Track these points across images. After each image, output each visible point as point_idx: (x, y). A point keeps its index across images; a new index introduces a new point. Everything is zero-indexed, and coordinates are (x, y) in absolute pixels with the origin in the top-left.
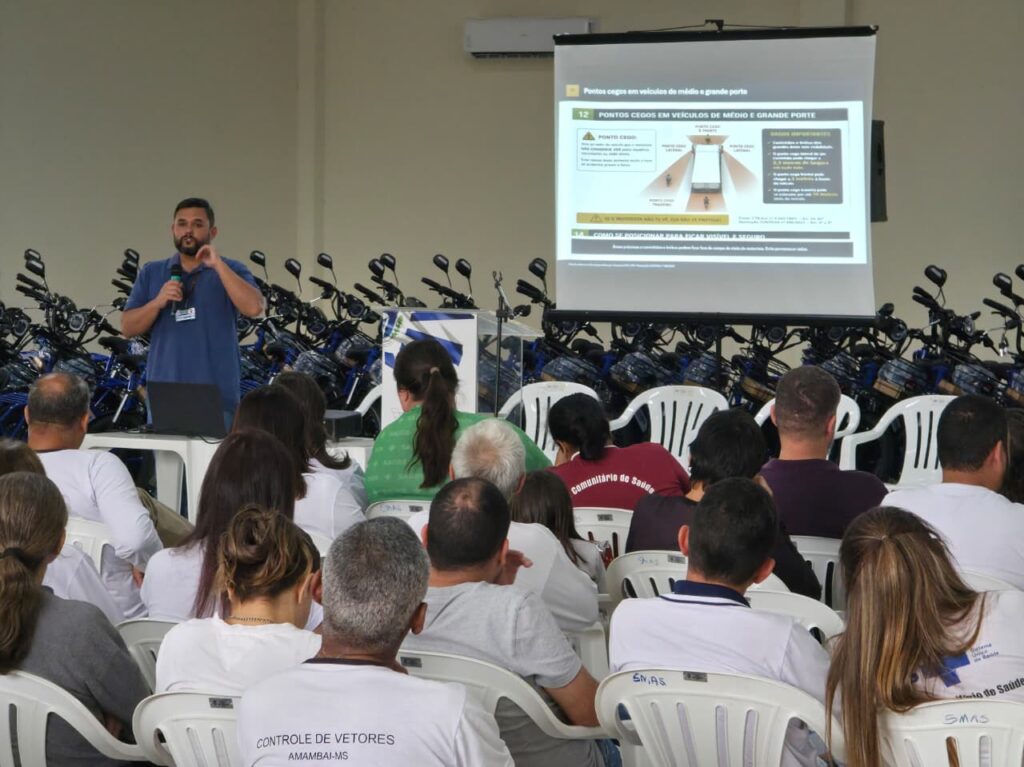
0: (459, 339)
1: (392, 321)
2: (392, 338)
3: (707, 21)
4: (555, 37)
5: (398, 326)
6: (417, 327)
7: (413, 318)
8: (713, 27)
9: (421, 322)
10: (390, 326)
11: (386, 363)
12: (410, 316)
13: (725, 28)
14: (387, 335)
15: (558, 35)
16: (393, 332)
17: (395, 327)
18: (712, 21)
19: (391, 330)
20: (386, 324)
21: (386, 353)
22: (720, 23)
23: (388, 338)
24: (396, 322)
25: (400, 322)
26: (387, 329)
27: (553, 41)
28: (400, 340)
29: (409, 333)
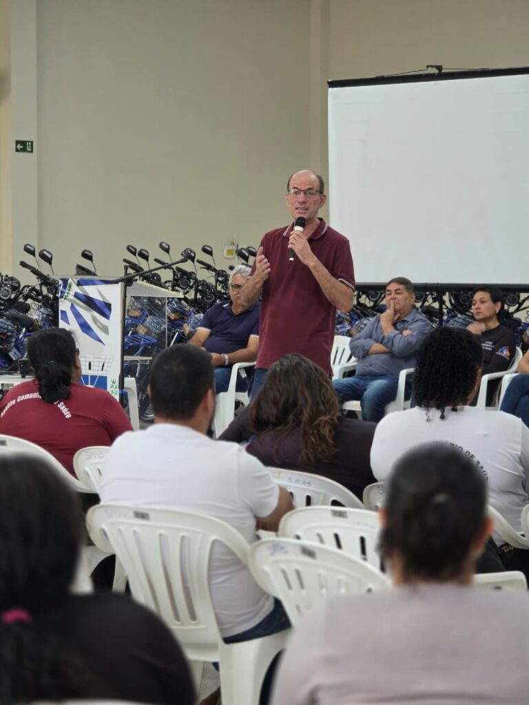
0: (110, 300)
1: (65, 287)
2: (65, 299)
3: (428, 67)
4: (329, 83)
5: (69, 290)
6: (81, 290)
7: (79, 284)
8: (435, 71)
9: (84, 287)
10: (64, 290)
11: (62, 319)
12: (76, 282)
13: (443, 71)
14: (62, 297)
15: (330, 80)
16: (66, 294)
17: (67, 291)
18: (432, 67)
19: (64, 293)
20: (61, 288)
21: (61, 311)
22: (439, 68)
23: (63, 299)
24: (68, 288)
25: (70, 287)
26: (62, 292)
27: (328, 85)
28: (70, 300)
29: (76, 295)
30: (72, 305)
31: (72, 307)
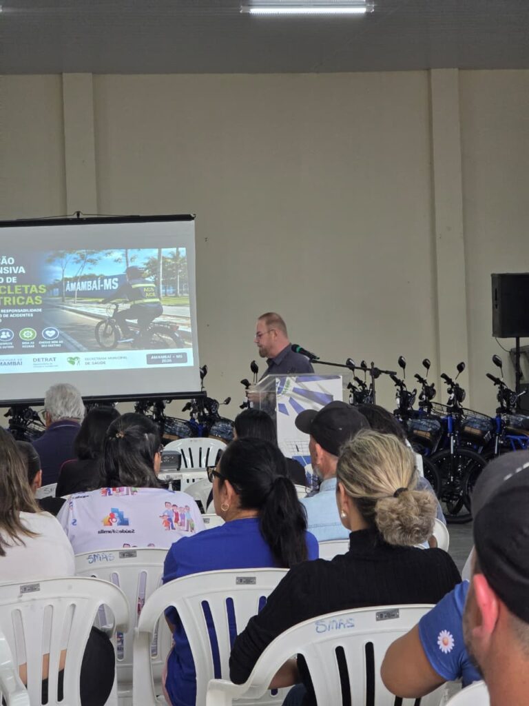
0: (330, 392)
1: (282, 383)
2: (283, 394)
5: (287, 387)
6: (300, 385)
7: (298, 381)
9: (304, 383)
10: (281, 387)
11: (280, 411)
12: (295, 379)
14: (279, 393)
16: (284, 390)
17: (285, 387)
19: (282, 389)
20: (278, 385)
21: (279, 404)
24: (286, 384)
25: (288, 384)
26: (279, 389)
28: (288, 395)
29: (295, 390)
30: (291, 398)
31: (291, 400)
